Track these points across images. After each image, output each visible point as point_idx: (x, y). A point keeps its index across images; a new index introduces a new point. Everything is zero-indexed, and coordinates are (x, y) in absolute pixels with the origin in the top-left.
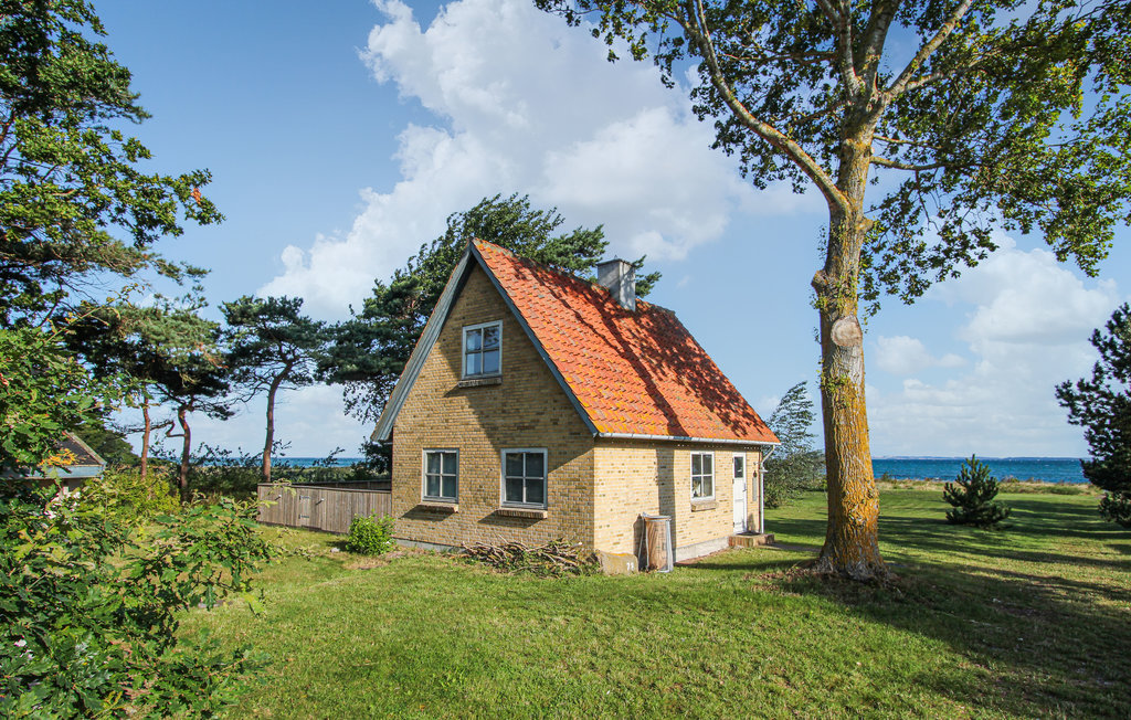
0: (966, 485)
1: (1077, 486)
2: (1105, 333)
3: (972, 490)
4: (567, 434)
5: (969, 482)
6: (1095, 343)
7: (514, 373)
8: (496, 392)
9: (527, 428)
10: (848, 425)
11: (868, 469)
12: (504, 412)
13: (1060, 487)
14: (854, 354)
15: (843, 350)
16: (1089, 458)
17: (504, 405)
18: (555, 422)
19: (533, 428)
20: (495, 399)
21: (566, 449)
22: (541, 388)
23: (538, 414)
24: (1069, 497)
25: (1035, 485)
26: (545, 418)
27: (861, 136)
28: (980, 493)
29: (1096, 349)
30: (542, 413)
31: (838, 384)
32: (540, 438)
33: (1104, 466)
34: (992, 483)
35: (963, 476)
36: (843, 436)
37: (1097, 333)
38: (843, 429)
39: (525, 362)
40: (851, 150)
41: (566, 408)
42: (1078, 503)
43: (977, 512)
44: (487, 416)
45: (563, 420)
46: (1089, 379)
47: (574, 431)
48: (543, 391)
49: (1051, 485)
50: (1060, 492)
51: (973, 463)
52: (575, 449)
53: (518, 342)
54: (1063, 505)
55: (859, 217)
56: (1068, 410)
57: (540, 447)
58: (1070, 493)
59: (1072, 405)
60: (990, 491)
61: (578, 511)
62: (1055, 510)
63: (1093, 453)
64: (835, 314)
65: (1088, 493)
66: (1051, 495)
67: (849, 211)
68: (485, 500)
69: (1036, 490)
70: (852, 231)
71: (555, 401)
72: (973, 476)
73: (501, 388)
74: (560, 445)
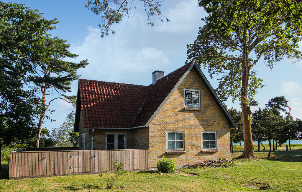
4: (222, 128)
7: (205, 108)
9: (210, 125)
12: (202, 120)
17: (202, 117)
18: (219, 124)
19: (212, 125)
21: (222, 132)
22: (214, 114)
23: (214, 121)
26: (216, 123)
30: (215, 121)
32: (214, 128)
39: (209, 105)
41: (222, 120)
45: (221, 124)
47: (224, 127)
48: (215, 115)
52: (225, 132)
57: (214, 131)
61: (226, 149)
68: (196, 148)
71: (219, 118)
73: (200, 112)
74: (220, 131)
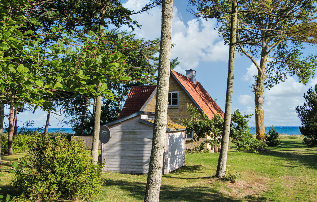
0: (270, 135)
1: (297, 136)
2: (307, 95)
3: (271, 136)
5: (271, 134)
6: (304, 97)
8: (177, 110)
10: (261, 120)
11: (264, 128)
12: (179, 115)
13: (292, 136)
14: (263, 105)
15: (261, 104)
16: (301, 126)
17: (180, 113)
20: (177, 112)
24: (295, 139)
25: (284, 136)
27: (265, 57)
28: (274, 137)
29: (304, 98)
31: (259, 111)
33: (305, 128)
34: (277, 134)
35: (269, 132)
36: (260, 122)
37: (305, 94)
38: (260, 120)
40: (263, 60)
42: (297, 141)
43: (273, 142)
44: (174, 116)
46: (303, 106)
49: (289, 136)
50: (292, 138)
51: (272, 128)
53: (184, 98)
54: (293, 142)
55: (264, 75)
56: (298, 113)
58: (295, 138)
59: (299, 112)
60: (276, 136)
62: (291, 143)
63: (302, 124)
64: (259, 96)
65: (300, 138)
66: (289, 139)
67: (262, 73)
69: (285, 137)
70: (263, 78)
72: (272, 132)
73: (179, 109)
